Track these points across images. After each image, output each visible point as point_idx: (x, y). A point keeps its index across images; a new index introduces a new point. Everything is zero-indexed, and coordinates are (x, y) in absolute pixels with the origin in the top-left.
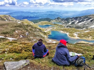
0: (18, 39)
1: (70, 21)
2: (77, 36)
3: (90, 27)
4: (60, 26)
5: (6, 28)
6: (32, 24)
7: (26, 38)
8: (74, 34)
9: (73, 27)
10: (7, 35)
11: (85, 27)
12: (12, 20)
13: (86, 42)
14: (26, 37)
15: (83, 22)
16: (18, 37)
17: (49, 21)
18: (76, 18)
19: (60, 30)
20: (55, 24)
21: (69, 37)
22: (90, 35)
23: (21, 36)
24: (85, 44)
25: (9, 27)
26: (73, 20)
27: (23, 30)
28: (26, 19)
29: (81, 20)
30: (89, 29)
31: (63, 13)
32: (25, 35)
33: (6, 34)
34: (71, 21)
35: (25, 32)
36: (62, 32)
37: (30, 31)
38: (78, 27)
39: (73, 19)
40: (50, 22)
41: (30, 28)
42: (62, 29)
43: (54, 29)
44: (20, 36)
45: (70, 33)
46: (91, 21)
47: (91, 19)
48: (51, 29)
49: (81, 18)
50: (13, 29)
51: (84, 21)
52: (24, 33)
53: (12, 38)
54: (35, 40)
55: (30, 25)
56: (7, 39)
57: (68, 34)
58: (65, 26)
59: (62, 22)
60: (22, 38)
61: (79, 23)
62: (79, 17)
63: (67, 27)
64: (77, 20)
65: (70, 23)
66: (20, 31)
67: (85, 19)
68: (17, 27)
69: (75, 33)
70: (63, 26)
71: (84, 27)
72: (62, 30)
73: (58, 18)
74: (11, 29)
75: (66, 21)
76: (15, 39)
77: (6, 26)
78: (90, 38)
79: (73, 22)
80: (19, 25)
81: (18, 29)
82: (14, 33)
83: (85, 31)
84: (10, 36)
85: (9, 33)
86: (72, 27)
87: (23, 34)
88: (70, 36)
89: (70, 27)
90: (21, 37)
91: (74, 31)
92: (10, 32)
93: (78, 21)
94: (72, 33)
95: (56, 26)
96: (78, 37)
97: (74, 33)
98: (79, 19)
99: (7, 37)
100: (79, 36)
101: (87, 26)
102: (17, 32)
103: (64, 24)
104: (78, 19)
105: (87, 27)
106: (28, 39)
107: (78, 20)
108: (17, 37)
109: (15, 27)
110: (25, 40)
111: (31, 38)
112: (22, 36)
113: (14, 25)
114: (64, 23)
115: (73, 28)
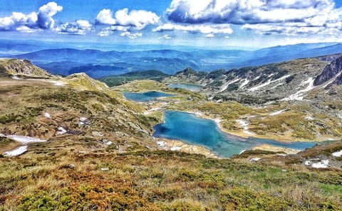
0: (50, 139)
1: (224, 81)
2: (246, 128)
3: (286, 99)
4: (192, 96)
5: (12, 103)
6: (101, 87)
7: (80, 137)
8: (238, 121)
9: (235, 100)
10: (13, 127)
11: (271, 100)
12: (36, 76)
13: (275, 149)
14: (78, 133)
15: (263, 83)
16: (50, 135)
17: (159, 80)
18: (242, 72)
19: (194, 108)
20: (176, 89)
21: (224, 130)
22: (288, 125)
23: (60, 128)
24: (273, 153)
25: (21, 99)
26: (232, 78)
27: (71, 110)
28: (81, 73)
29: (258, 78)
30: (282, 106)
31: (203, 57)
32: (77, 125)
33: (8, 121)
34: (227, 80)
35: (76, 114)
36: (199, 114)
37: (94, 113)
38: (249, 100)
39: (232, 74)
40: (160, 84)
41: (94, 102)
42: (201, 103)
43: (174, 107)
44: (57, 130)
45: (225, 117)
46: (288, 80)
47: (288, 76)
48: (165, 104)
49: (258, 71)
50: (34, 105)
51: (266, 81)
52: (71, 120)
53: (30, 135)
54: (110, 143)
55: (93, 93)
56: (11, 141)
57: (218, 121)
58: (210, 96)
59: (200, 82)
60: (65, 137)
61: (250, 85)
62: (250, 69)
63: (216, 98)
64: (244, 77)
65: (224, 88)
66: (59, 113)
67: (270, 73)
68: (51, 97)
69: (242, 117)
70: (202, 94)
71: (268, 100)
72: (199, 109)
73: (186, 72)
74: (30, 105)
75: (212, 81)
76: (39, 140)
77: (11, 96)
78: (288, 135)
79: (233, 82)
80: (57, 91)
81: (51, 106)
82: (37, 119)
83: (271, 110)
84: (23, 128)
85: (18, 121)
86: (231, 99)
87: (68, 124)
88: (225, 127)
89: (225, 99)
90: (61, 133)
91: (236, 113)
92: (23, 118)
93: (247, 82)
94: (232, 118)
95: (180, 95)
96: (250, 130)
97: (237, 118)
98: (250, 74)
99: (10, 133)
100: (254, 127)
101: (277, 95)
102: (47, 115)
103: (204, 88)
104: (247, 75)
105: (277, 99)
106: (86, 140)
107: (248, 79)
108: (47, 131)
109: (44, 98)
110: (74, 144)
111: (97, 134)
112: (66, 129)
113: (41, 92)
114: (204, 85)
115: (234, 104)
